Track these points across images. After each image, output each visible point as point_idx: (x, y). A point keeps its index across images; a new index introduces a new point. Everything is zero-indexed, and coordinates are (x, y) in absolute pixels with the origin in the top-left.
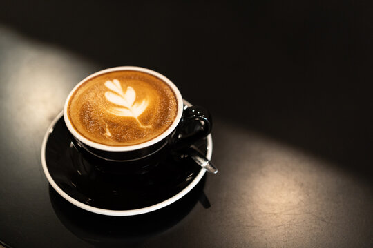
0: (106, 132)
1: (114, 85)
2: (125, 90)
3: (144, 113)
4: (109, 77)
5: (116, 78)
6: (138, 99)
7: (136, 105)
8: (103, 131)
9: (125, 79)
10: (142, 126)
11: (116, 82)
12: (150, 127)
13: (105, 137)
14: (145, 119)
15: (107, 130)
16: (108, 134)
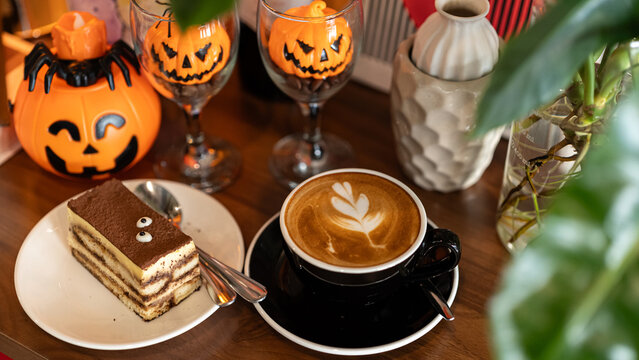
0: (328, 246)
1: (344, 189)
2: (356, 196)
3: (377, 229)
4: (339, 178)
5: (347, 181)
6: (372, 211)
7: (368, 217)
8: (325, 245)
9: (359, 183)
10: (373, 245)
11: (347, 185)
12: (383, 247)
13: (327, 253)
14: (378, 236)
15: (330, 244)
16: (331, 249)
